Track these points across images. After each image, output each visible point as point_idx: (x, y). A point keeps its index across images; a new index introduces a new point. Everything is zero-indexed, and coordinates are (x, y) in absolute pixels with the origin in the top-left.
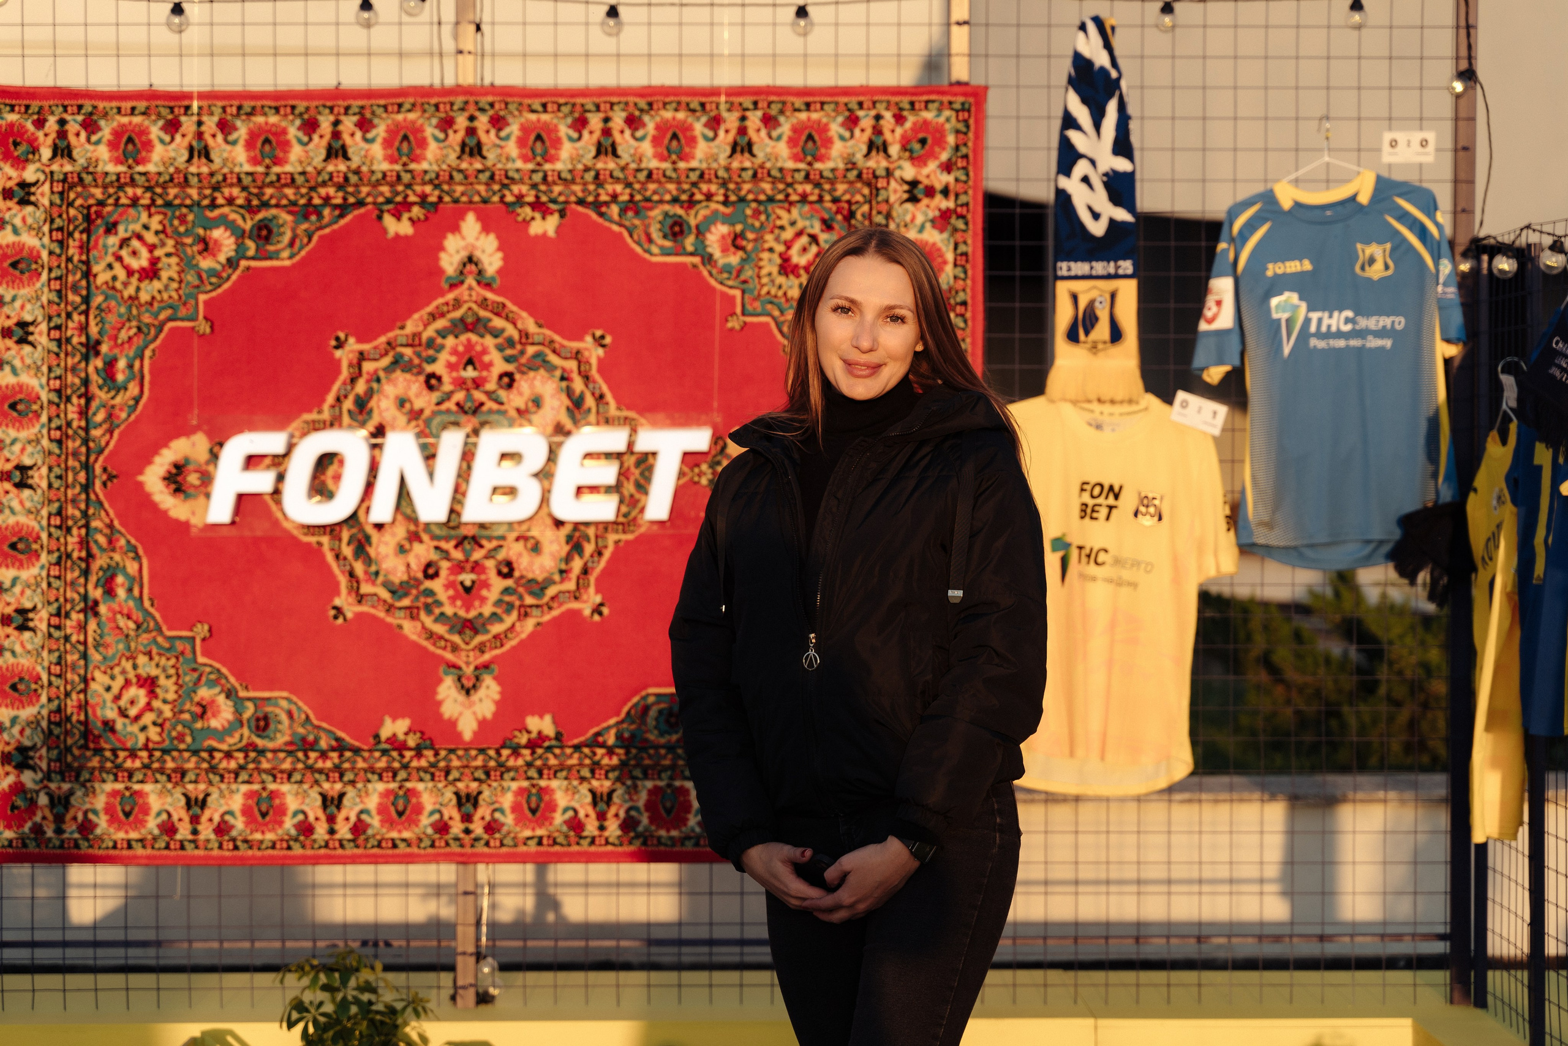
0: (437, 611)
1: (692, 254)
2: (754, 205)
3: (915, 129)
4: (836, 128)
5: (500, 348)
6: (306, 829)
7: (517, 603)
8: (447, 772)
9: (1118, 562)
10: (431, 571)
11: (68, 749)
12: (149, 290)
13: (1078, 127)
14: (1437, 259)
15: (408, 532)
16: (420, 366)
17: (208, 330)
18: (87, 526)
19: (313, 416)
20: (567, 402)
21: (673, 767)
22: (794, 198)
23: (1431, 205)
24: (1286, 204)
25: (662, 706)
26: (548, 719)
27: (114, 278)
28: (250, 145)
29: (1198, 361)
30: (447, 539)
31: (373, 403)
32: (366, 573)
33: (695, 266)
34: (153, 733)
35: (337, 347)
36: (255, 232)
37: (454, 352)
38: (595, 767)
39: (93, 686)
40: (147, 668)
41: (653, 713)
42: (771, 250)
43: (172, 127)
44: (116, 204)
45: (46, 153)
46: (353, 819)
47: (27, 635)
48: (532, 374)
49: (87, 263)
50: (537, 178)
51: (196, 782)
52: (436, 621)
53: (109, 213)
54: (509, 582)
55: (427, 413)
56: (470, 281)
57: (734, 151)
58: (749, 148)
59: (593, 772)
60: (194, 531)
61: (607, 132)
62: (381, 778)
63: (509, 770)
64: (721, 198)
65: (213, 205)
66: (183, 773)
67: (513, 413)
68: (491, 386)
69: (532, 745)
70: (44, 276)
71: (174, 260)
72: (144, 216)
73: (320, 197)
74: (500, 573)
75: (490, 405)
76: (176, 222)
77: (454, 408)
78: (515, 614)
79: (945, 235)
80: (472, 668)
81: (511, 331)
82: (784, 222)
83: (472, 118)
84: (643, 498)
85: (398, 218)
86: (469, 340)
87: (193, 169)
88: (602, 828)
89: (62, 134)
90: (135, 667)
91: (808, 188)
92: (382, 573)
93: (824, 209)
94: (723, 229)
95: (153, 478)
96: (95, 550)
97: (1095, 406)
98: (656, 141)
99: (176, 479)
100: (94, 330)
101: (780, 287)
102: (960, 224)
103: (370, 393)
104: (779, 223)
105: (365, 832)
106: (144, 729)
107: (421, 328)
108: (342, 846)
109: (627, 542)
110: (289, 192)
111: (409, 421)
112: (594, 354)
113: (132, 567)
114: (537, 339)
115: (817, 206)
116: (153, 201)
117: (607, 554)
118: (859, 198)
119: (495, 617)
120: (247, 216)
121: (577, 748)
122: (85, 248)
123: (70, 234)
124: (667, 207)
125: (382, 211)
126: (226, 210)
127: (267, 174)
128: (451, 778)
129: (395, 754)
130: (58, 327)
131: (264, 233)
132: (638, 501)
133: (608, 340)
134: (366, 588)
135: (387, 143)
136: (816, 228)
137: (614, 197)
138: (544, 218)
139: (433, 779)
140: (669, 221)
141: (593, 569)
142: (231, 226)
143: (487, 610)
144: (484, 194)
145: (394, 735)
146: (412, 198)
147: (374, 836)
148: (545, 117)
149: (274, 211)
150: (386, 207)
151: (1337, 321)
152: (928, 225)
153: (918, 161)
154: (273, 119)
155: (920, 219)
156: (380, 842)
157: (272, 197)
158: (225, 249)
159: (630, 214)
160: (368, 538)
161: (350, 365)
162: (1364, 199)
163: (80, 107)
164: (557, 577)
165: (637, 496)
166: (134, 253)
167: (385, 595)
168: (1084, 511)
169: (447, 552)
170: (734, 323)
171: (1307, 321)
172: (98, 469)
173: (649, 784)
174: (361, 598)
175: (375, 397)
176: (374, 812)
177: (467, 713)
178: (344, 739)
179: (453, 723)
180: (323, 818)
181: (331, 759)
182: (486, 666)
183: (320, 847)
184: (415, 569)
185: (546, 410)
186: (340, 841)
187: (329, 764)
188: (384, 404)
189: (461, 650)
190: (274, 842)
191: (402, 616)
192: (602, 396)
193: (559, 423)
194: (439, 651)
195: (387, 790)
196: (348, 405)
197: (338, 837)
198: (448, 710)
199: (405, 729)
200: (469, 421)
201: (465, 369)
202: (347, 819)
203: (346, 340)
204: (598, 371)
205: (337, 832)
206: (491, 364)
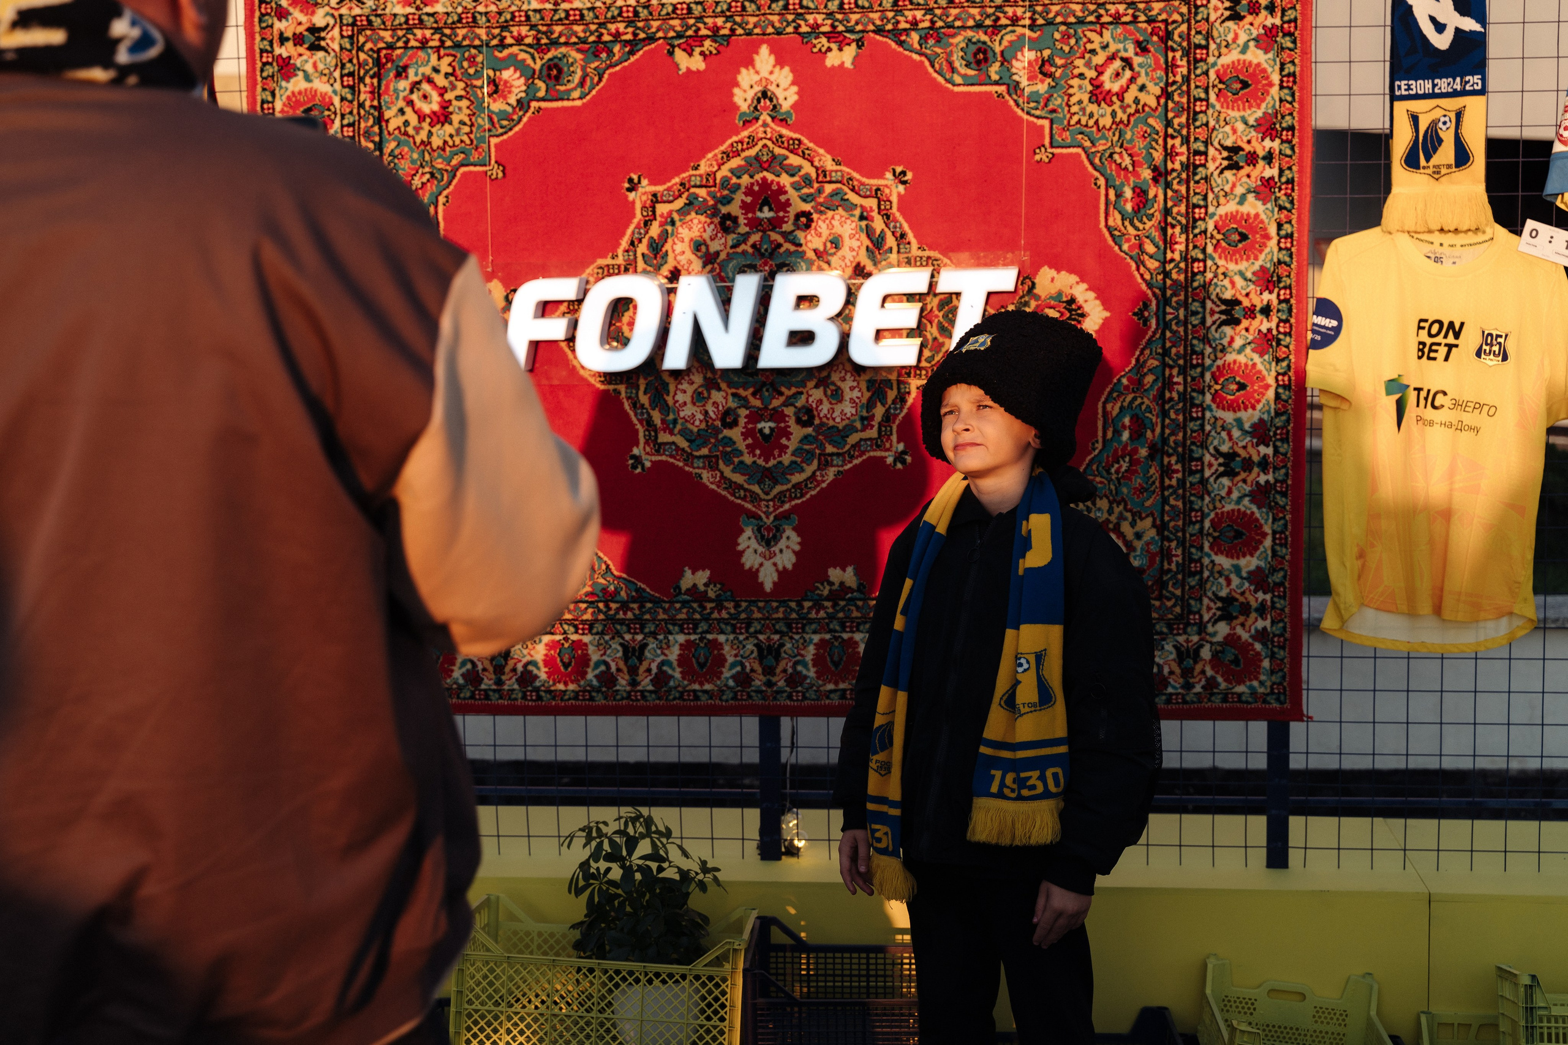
0: (736, 460)
1: (996, 83)
2: (1063, 28)
5: (796, 187)
6: (608, 680)
7: (818, 452)
8: (749, 623)
9: (1457, 404)
10: (729, 420)
12: (440, 134)
15: (705, 378)
16: (715, 207)
17: (500, 175)
19: (607, 261)
20: (867, 242)
22: (1106, 19)
26: (850, 570)
27: (406, 123)
29: (1551, 186)
30: (745, 386)
31: (668, 247)
32: (663, 421)
33: (1000, 95)
35: (630, 190)
36: (545, 72)
37: (749, 191)
42: (1081, 76)
44: (406, 47)
46: (654, 670)
48: (830, 214)
49: (379, 108)
50: (832, 7)
52: (734, 471)
53: (400, 57)
54: (809, 430)
55: (723, 256)
56: (765, 117)
62: (682, 631)
63: (811, 621)
64: (1027, 22)
65: (502, 45)
67: (811, 255)
68: (788, 227)
69: (834, 597)
70: (337, 123)
71: (465, 103)
72: (434, 58)
73: (610, 34)
74: (799, 421)
75: (786, 246)
76: (465, 64)
77: (750, 250)
78: (816, 462)
79: (1270, 55)
80: (772, 518)
81: (808, 168)
82: (1096, 46)
85: (690, 55)
86: (764, 179)
87: (481, 8)
91: (1122, 8)
92: (680, 421)
93: (1139, 30)
94: (1028, 55)
97: (1437, 238)
101: (1091, 116)
102: (1287, 43)
103: (664, 236)
104: (1089, 46)
105: (667, 683)
107: (716, 168)
108: (644, 697)
110: (578, 29)
111: (705, 265)
112: (895, 191)
114: (835, 176)
115: (1131, 27)
116: (442, 42)
117: (910, 401)
118: (1176, 17)
119: (795, 467)
120: (536, 55)
122: (377, 93)
123: (361, 79)
124: (970, 33)
125: (673, 47)
126: (515, 49)
127: (556, 11)
128: (752, 630)
129: (695, 605)
131: (555, 72)
132: (942, 344)
133: (909, 176)
134: (664, 437)
136: (1130, 51)
137: (914, 23)
138: (840, 49)
139: (734, 632)
140: (973, 48)
141: (896, 416)
142: (520, 66)
143: (786, 459)
144: (777, 25)
145: (695, 585)
146: (704, 32)
147: (676, 688)
149: (563, 50)
150: (676, 42)
152: (1252, 44)
155: (1243, 38)
156: (682, 693)
157: (561, 35)
158: (516, 91)
159: (931, 42)
160: (665, 387)
161: (644, 207)
164: (858, 425)
165: (941, 340)
166: (425, 97)
167: (684, 444)
168: (1422, 350)
169: (745, 399)
170: (1041, 156)
174: (659, 448)
175: (670, 240)
176: (675, 663)
177: (768, 564)
178: (644, 590)
179: (753, 574)
180: (625, 669)
181: (632, 609)
182: (785, 516)
183: (623, 699)
184: (714, 416)
185: (845, 251)
186: (642, 692)
187: (630, 615)
188: (679, 247)
189: (761, 500)
190: (576, 693)
191: (701, 465)
192: (903, 236)
193: (858, 264)
194: (739, 501)
195: (688, 641)
196: (642, 248)
197: (640, 688)
198: (750, 560)
199: (705, 580)
200: (766, 264)
201: (761, 210)
202: (649, 670)
203: (639, 182)
204: (899, 210)
205: (639, 684)
206: (788, 204)
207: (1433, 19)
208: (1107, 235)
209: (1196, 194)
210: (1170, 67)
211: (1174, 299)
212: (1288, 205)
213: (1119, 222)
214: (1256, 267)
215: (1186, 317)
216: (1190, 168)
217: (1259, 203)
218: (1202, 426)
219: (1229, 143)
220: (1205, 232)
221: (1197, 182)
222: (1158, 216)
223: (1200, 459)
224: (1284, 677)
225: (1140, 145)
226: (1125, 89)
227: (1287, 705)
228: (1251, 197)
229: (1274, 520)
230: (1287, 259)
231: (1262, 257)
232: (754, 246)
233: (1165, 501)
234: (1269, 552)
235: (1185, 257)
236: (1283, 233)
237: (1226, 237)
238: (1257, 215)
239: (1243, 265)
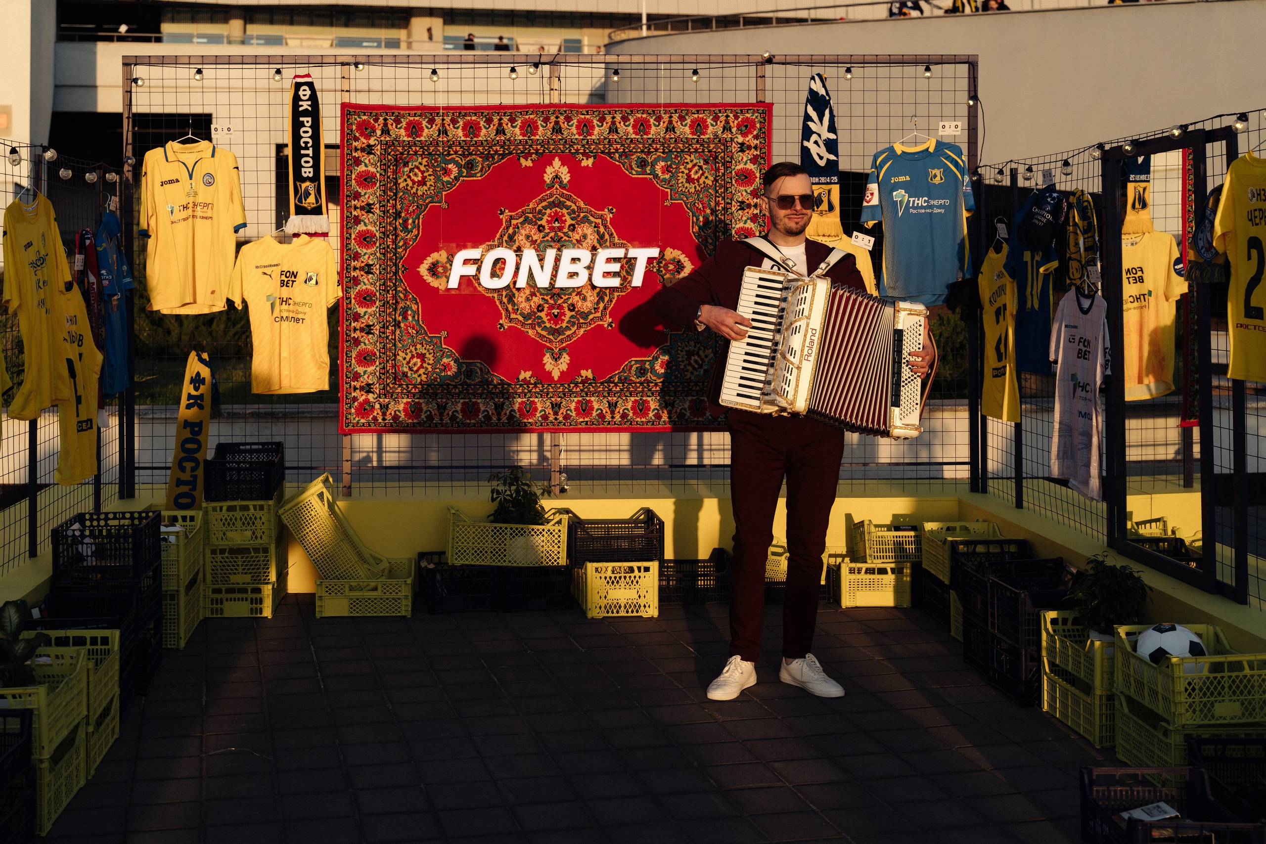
0: (543, 325)
1: (649, 174)
2: (675, 153)
3: (743, 121)
4: (709, 121)
5: (569, 214)
6: (488, 418)
7: (577, 322)
8: (548, 394)
10: (540, 309)
11: (388, 385)
12: (421, 190)
13: (813, 121)
14: (963, 175)
15: (532, 292)
16: (535, 222)
17: (446, 207)
18: (396, 290)
19: (491, 243)
20: (597, 237)
21: (643, 391)
22: (692, 150)
23: (960, 154)
24: (899, 152)
26: (590, 371)
27: (407, 185)
28: (464, 129)
29: (863, 219)
30: (547, 295)
31: (516, 237)
32: (513, 309)
33: (650, 179)
34: (424, 377)
35: (501, 214)
36: (466, 166)
37: (550, 216)
38: (610, 392)
39: (398, 357)
40: (421, 349)
41: (634, 368)
42: (683, 172)
43: (431, 121)
44: (408, 154)
45: (379, 133)
46: (508, 414)
47: (371, 336)
48: (582, 225)
49: (396, 179)
50: (584, 142)
51: (442, 398)
52: (542, 330)
53: (405, 158)
54: (573, 313)
55: (539, 242)
56: (557, 186)
57: (667, 131)
58: (673, 129)
59: (609, 394)
60: (441, 292)
61: (613, 123)
62: (519, 397)
63: (574, 393)
64: (661, 150)
65: (449, 154)
66: (436, 394)
67: (575, 241)
68: (565, 230)
69: (583, 382)
70: (378, 184)
71: (432, 177)
72: (420, 159)
73: (493, 151)
74: (569, 309)
75: (565, 238)
76: (433, 162)
77: (550, 240)
78: (576, 326)
79: (756, 166)
80: (558, 349)
81: (574, 206)
82: (688, 161)
83: (557, 117)
84: (630, 277)
85: (527, 159)
86: (556, 211)
87: (440, 139)
88: (613, 418)
89: (385, 125)
90: (416, 349)
91: (698, 146)
92: (520, 309)
93: (705, 155)
94: (663, 164)
95: (423, 269)
96: (399, 300)
98: (634, 127)
99: (433, 270)
100: (399, 207)
101: (687, 188)
102: (762, 161)
103: (514, 233)
104: (686, 161)
105: (513, 419)
106: (420, 376)
107: (536, 206)
108: (503, 426)
109: (622, 296)
110: (481, 148)
111: (531, 245)
112: (608, 216)
113: (414, 307)
114: (585, 210)
115: (702, 154)
116: (423, 153)
117: (614, 301)
118: (719, 150)
119: (567, 328)
120: (463, 159)
121: (602, 383)
122: (395, 172)
123: (389, 167)
124: (639, 154)
125: (519, 156)
126: (454, 156)
127: (471, 141)
128: (549, 396)
129: (525, 386)
130: (383, 206)
131: (470, 166)
132: (628, 279)
133: (614, 210)
134: (513, 316)
135: (521, 128)
136: (702, 163)
137: (617, 150)
138: (587, 159)
139: (541, 397)
140: (640, 160)
141: (608, 307)
142: (456, 163)
143: (564, 325)
144: (562, 149)
145: (525, 378)
146: (532, 151)
147: (517, 421)
148: (587, 117)
149: (474, 157)
150: (521, 155)
151: (921, 202)
152: (749, 162)
153: (744, 135)
154: (474, 118)
155: (745, 159)
156: (519, 424)
157: (473, 151)
158: (454, 173)
159: (623, 157)
160: (514, 295)
161: (506, 221)
162: (931, 150)
163: (393, 113)
164: (593, 311)
165: (628, 277)
166: (416, 174)
167: (521, 318)
169: (547, 300)
170: (667, 203)
171: (909, 201)
172: (400, 266)
173: (633, 399)
174: (511, 320)
175: (517, 235)
176: (517, 411)
177: (556, 369)
178: (503, 380)
179: (550, 373)
180: (495, 414)
181: (498, 388)
182: (564, 348)
183: (494, 426)
184: (534, 307)
185: (588, 240)
186: (502, 423)
187: (497, 391)
188: (520, 238)
189: (553, 342)
190: (475, 424)
191: (528, 327)
192: (612, 234)
193: (594, 246)
194: (544, 343)
195: (522, 401)
196: (505, 238)
198: (548, 367)
199: (529, 376)
200: (557, 245)
201: (554, 223)
202: (505, 414)
203: (505, 211)
204: (610, 224)
206: (565, 221)
207: (818, 154)
208: (693, 235)
209: (727, 219)
210: (717, 170)
213: (698, 230)
216: (725, 209)
217: (752, 223)
219: (740, 200)
221: (728, 215)
222: (713, 228)
225: (706, 200)
226: (699, 178)
228: (749, 221)
232: (552, 238)
233: (717, 342)
238: (751, 228)
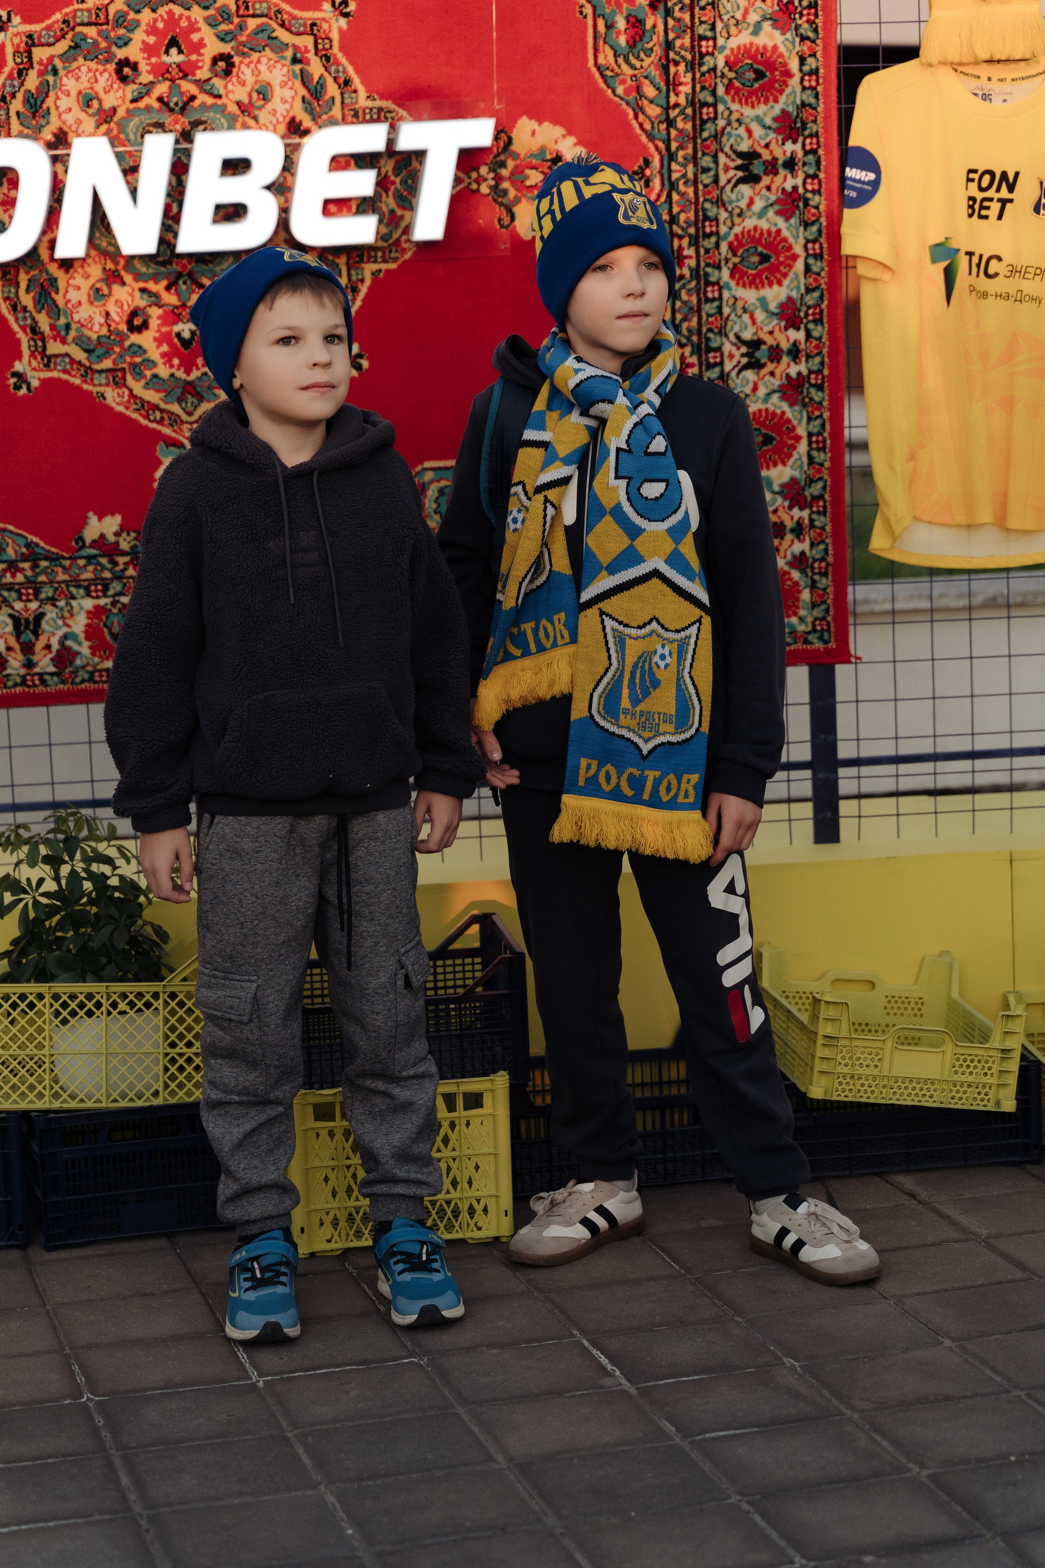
0: (148, 373)
5: (212, 23)
9: (1014, 271)
10: (137, 322)
15: (106, 270)
16: (108, 50)
20: (303, 91)
25: (443, 483)
30: (155, 278)
31: (49, 102)
32: (53, 327)
37: (152, 30)
41: (432, 492)
46: (55, 646)
48: (255, 56)
52: (146, 386)
55: (121, 113)
62: (88, 594)
67: (233, 108)
68: (203, 74)
75: (203, 98)
77: (156, 105)
84: (407, 214)
86: (170, 13)
92: (74, 326)
97: (984, 71)
103: (44, 90)
105: (72, 662)
108: (43, 682)
109: (388, 271)
111: (99, 125)
112: (336, 26)
114: (259, 9)
117: (364, 290)
129: (104, 561)
132: (402, 218)
133: (352, 6)
134: (54, 348)
145: (102, 536)
147: (84, 667)
156: (92, 674)
160: (53, 281)
161: (16, 52)
165: (399, 212)
167: (80, 355)
168: (971, 207)
169: (156, 295)
174: (48, 361)
175: (52, 94)
176: (82, 636)
178: (37, 545)
180: (17, 647)
181: (22, 570)
183: (16, 685)
184: (117, 319)
185: (276, 103)
186: (40, 675)
187: (20, 578)
188: (64, 103)
189: (182, 422)
191: (104, 381)
192: (347, 82)
193: (293, 119)
194: (154, 426)
195: (96, 607)
196: (17, 105)
197: (37, 670)
199: (116, 528)
200: (176, 122)
201: (167, 52)
202: (48, 647)
203: (9, 19)
204: (341, 49)
205: (35, 665)
206: (201, 44)
208: (597, 76)
209: (701, 22)
211: (681, 153)
212: (811, 35)
213: (612, 60)
214: (777, 110)
215: (695, 175)
217: (777, 33)
218: (720, 308)
220: (714, 69)
221: (703, 8)
222: (658, 51)
223: (719, 349)
224: (827, 611)
227: (832, 645)
228: (767, 26)
229: (810, 419)
230: (812, 101)
231: (783, 98)
232: (160, 99)
234: (805, 460)
235: (692, 101)
236: (806, 68)
237: (739, 75)
238: (775, 48)
239: (761, 109)
